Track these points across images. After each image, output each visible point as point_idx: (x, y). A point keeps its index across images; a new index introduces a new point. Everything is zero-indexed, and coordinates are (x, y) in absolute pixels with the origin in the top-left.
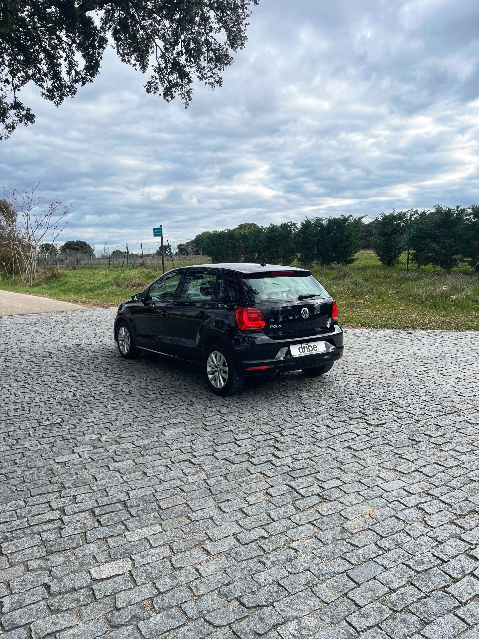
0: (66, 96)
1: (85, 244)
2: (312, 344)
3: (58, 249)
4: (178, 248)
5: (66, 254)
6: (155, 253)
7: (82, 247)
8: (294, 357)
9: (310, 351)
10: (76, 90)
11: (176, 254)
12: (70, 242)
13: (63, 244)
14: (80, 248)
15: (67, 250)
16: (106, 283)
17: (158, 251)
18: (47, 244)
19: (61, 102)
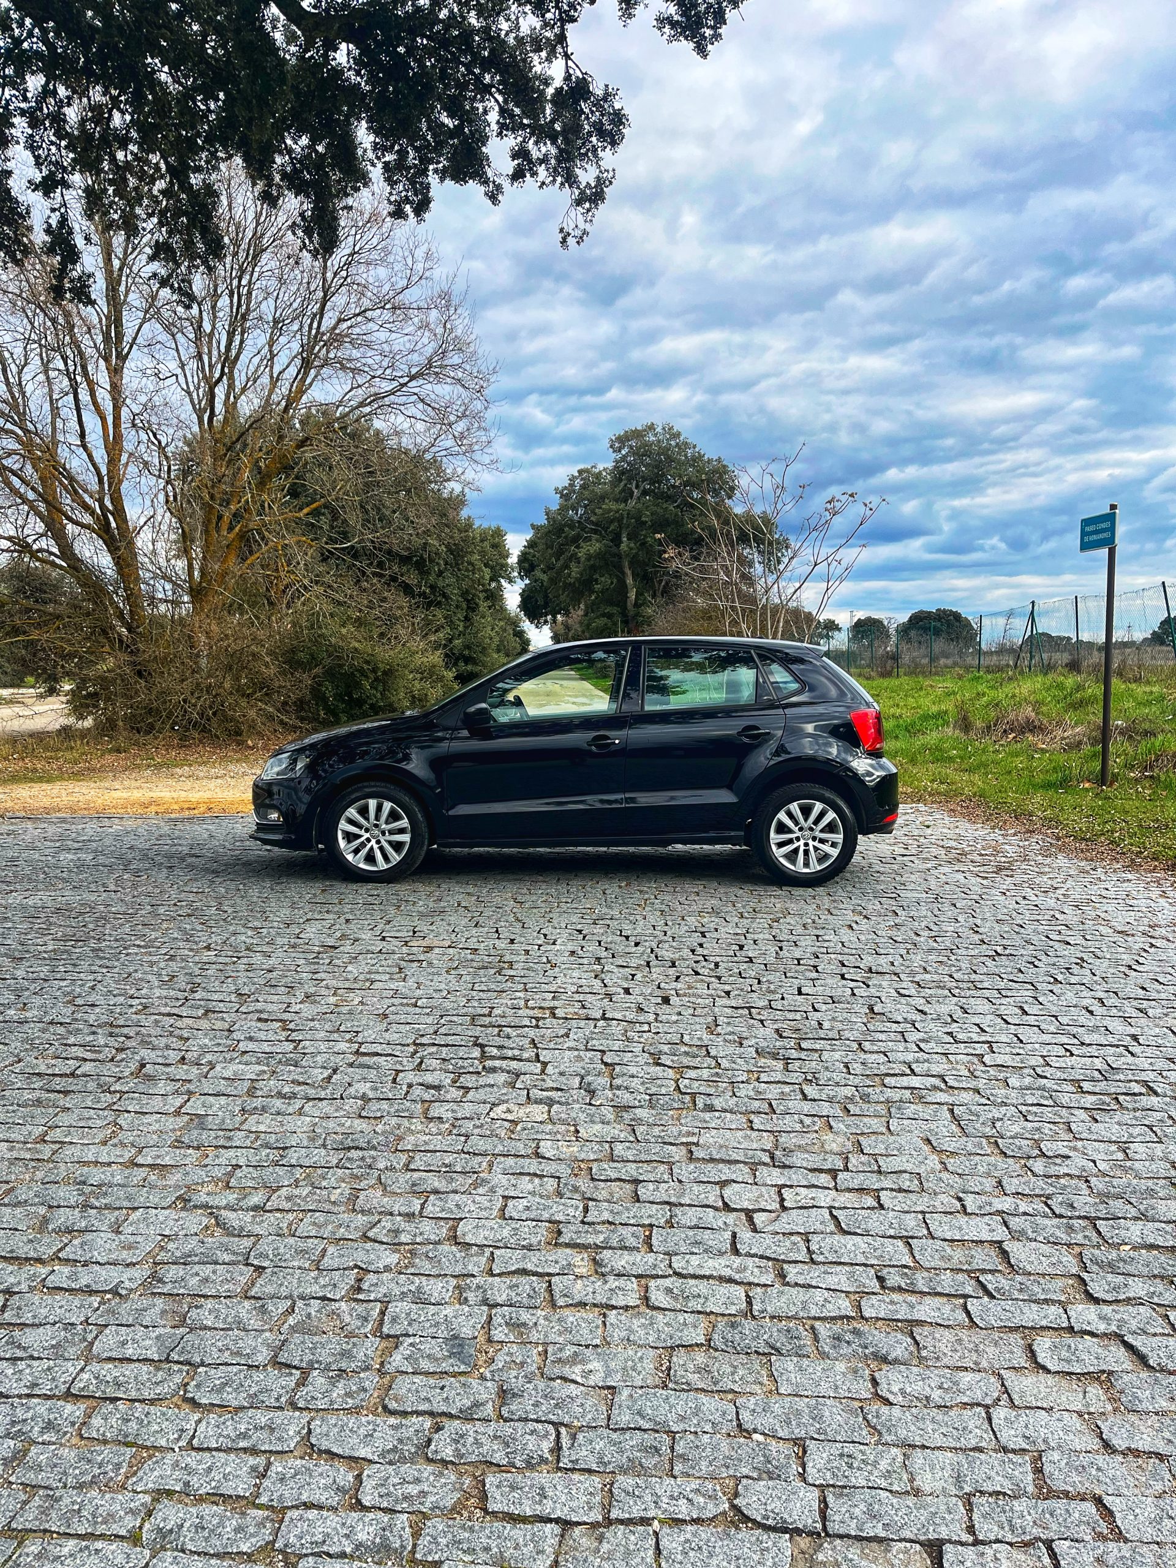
1: (957, 616)
3: (892, 631)
5: (909, 641)
6: (1145, 639)
7: (949, 625)
12: (921, 612)
13: (904, 617)
14: (944, 627)
16: (935, 717)
17: (1154, 633)
18: (869, 619)
19: (717, 34)
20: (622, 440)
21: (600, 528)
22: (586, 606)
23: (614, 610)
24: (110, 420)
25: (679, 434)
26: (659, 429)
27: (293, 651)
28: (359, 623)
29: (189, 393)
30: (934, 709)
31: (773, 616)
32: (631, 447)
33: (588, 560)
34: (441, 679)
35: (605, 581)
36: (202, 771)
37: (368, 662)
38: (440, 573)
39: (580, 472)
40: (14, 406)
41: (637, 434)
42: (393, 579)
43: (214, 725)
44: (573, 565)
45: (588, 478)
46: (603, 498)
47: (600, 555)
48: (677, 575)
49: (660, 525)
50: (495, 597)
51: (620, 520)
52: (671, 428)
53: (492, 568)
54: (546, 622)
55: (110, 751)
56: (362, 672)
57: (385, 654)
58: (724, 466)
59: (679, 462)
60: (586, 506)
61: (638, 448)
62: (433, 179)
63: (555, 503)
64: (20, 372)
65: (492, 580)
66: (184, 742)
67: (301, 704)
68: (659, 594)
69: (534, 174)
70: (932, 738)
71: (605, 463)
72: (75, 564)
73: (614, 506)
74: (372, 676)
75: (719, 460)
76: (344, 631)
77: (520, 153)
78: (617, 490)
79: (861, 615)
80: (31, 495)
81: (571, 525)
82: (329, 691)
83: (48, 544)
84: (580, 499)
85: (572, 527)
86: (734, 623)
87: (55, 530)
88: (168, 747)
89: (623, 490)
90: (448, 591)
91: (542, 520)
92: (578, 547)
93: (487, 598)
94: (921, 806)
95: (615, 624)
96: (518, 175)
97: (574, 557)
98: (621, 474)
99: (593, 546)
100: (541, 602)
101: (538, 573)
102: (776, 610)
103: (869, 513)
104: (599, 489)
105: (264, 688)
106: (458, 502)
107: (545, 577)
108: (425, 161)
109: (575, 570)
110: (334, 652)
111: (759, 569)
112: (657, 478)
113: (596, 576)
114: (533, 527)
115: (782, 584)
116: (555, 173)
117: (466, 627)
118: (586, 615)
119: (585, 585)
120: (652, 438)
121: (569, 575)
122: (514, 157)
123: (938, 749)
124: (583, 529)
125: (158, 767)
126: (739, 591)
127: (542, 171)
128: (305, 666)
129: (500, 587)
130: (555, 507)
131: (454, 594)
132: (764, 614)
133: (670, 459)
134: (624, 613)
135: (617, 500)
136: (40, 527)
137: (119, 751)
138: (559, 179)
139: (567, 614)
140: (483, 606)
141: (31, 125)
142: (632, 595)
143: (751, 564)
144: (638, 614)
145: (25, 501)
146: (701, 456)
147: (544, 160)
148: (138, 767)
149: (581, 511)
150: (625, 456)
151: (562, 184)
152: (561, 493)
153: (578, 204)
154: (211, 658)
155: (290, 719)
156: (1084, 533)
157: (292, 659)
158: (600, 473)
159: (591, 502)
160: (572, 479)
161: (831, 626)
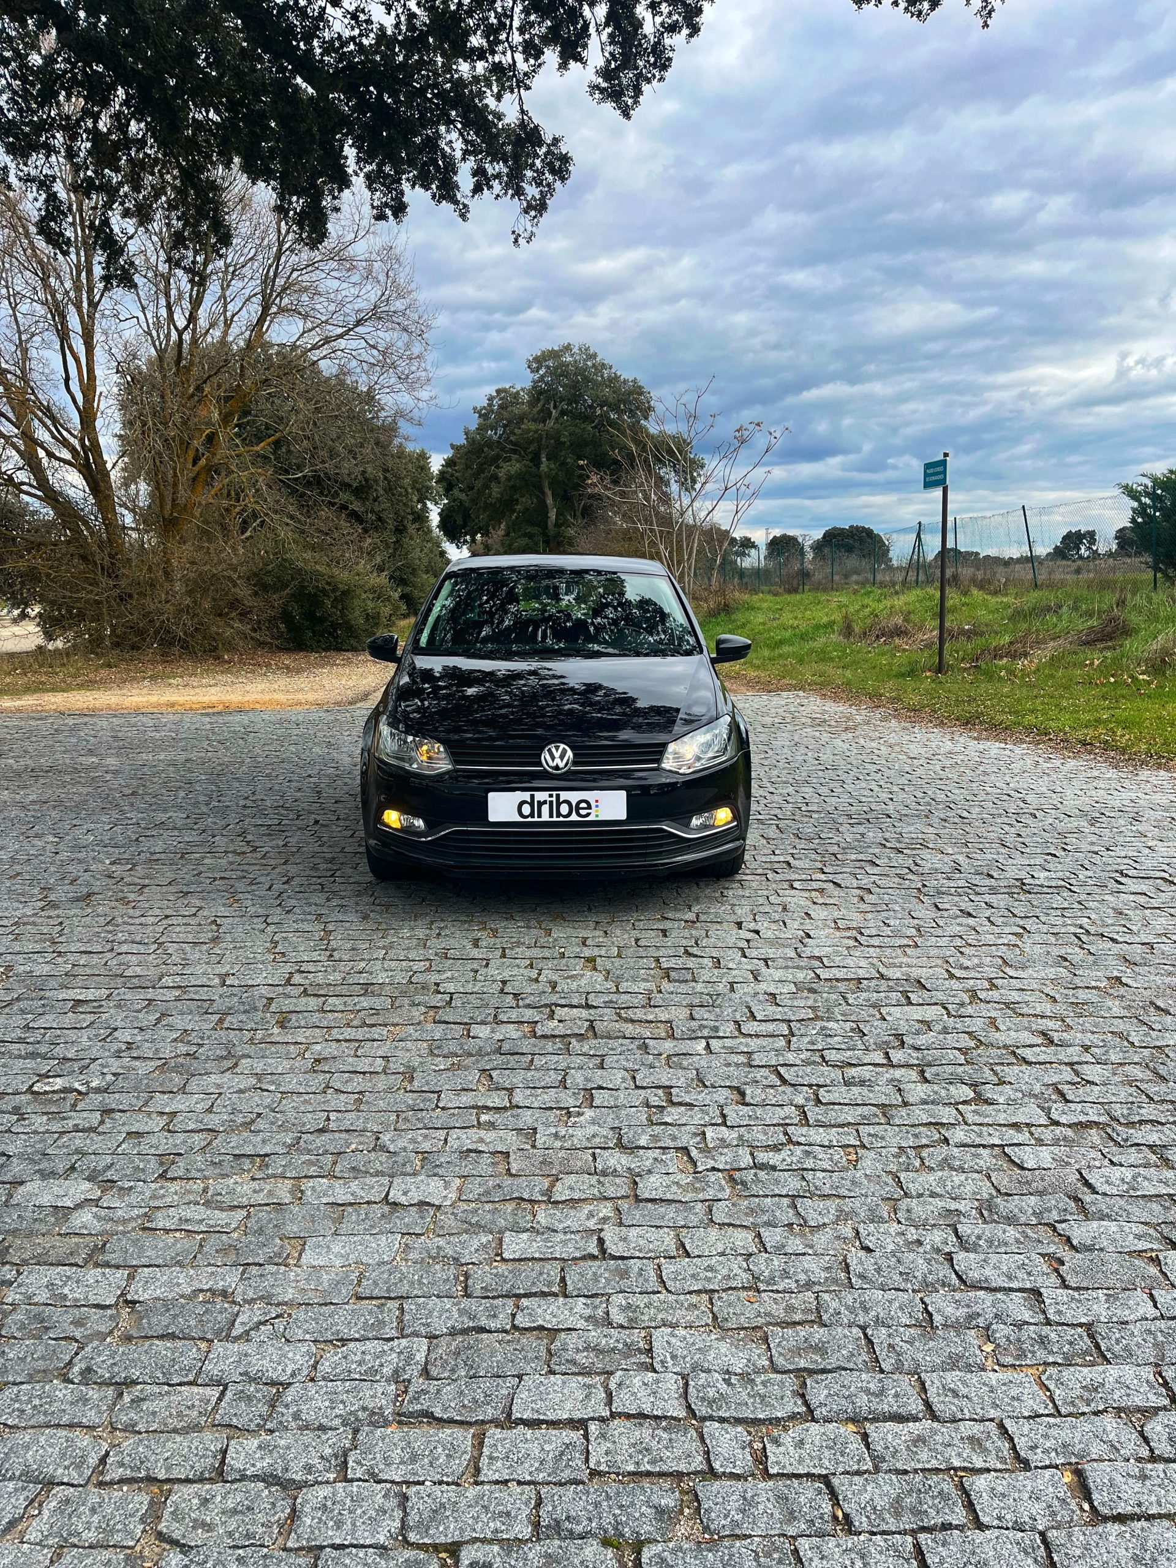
0: (648, 81)
1: (869, 532)
4: (1116, 538)
5: (823, 558)
6: (1049, 554)
7: (861, 541)
10: (671, 54)
11: (1110, 554)
12: (835, 529)
13: (818, 534)
14: (857, 544)
15: (826, 550)
16: (825, 626)
17: (1057, 547)
18: (784, 536)
19: (636, 102)
20: (539, 361)
21: (519, 448)
22: (508, 527)
23: (535, 530)
24: (84, 363)
25: (595, 356)
26: (576, 350)
27: (261, 574)
28: (318, 548)
29: (152, 334)
30: (825, 620)
31: (689, 536)
32: (548, 367)
33: (509, 480)
34: (389, 599)
35: (526, 501)
36: (194, 681)
37: (328, 584)
39: (498, 391)
41: (554, 354)
42: (344, 507)
43: (195, 642)
44: (493, 484)
45: (506, 398)
46: (521, 419)
47: (520, 476)
48: (598, 497)
49: (579, 447)
50: (421, 518)
51: (539, 440)
52: (587, 349)
53: (418, 490)
54: (465, 542)
55: (102, 666)
56: (324, 591)
57: (344, 576)
58: (640, 387)
59: (595, 382)
60: (505, 426)
61: (556, 368)
62: (406, 186)
63: (474, 423)
65: (418, 502)
66: (165, 657)
67: (271, 623)
68: (578, 513)
69: (490, 187)
70: (819, 642)
71: (523, 381)
72: (51, 496)
73: (533, 426)
74: (332, 595)
75: (635, 381)
76: (306, 555)
77: (479, 172)
78: (535, 410)
79: (777, 532)
81: (491, 444)
82: (295, 609)
83: (26, 476)
84: (499, 418)
85: (491, 447)
86: (653, 544)
87: (31, 461)
88: (153, 662)
89: (542, 411)
90: (383, 515)
91: (461, 440)
92: (498, 467)
93: (414, 521)
94: (801, 693)
95: (536, 544)
96: (477, 189)
97: (495, 478)
98: (538, 394)
99: (512, 467)
100: (460, 521)
101: (456, 492)
102: (691, 529)
103: (774, 441)
104: (517, 409)
105: (238, 607)
106: (391, 429)
107: (463, 496)
108: (399, 172)
109: (496, 490)
110: (299, 574)
111: (674, 487)
112: (574, 399)
113: (517, 496)
114: (452, 446)
115: (696, 504)
116: (507, 186)
118: (507, 534)
119: (507, 505)
120: (569, 359)
121: (490, 495)
122: (474, 175)
123: (823, 651)
124: (503, 449)
126: (657, 513)
127: (495, 183)
128: (274, 588)
129: (423, 508)
130: (473, 426)
132: (679, 534)
133: (587, 380)
134: (545, 534)
135: (535, 420)
136: (17, 461)
137: (110, 666)
138: (510, 192)
139: (486, 534)
140: (412, 528)
142: (553, 515)
143: (668, 484)
144: (558, 535)
146: (617, 378)
147: (498, 176)
148: (134, 679)
149: (500, 431)
150: (542, 377)
151: (513, 196)
152: (479, 412)
153: (526, 212)
154: (186, 580)
155: (263, 636)
156: (926, 475)
157: (261, 583)
158: (518, 393)
159: (510, 422)
160: (491, 399)
161: (747, 544)
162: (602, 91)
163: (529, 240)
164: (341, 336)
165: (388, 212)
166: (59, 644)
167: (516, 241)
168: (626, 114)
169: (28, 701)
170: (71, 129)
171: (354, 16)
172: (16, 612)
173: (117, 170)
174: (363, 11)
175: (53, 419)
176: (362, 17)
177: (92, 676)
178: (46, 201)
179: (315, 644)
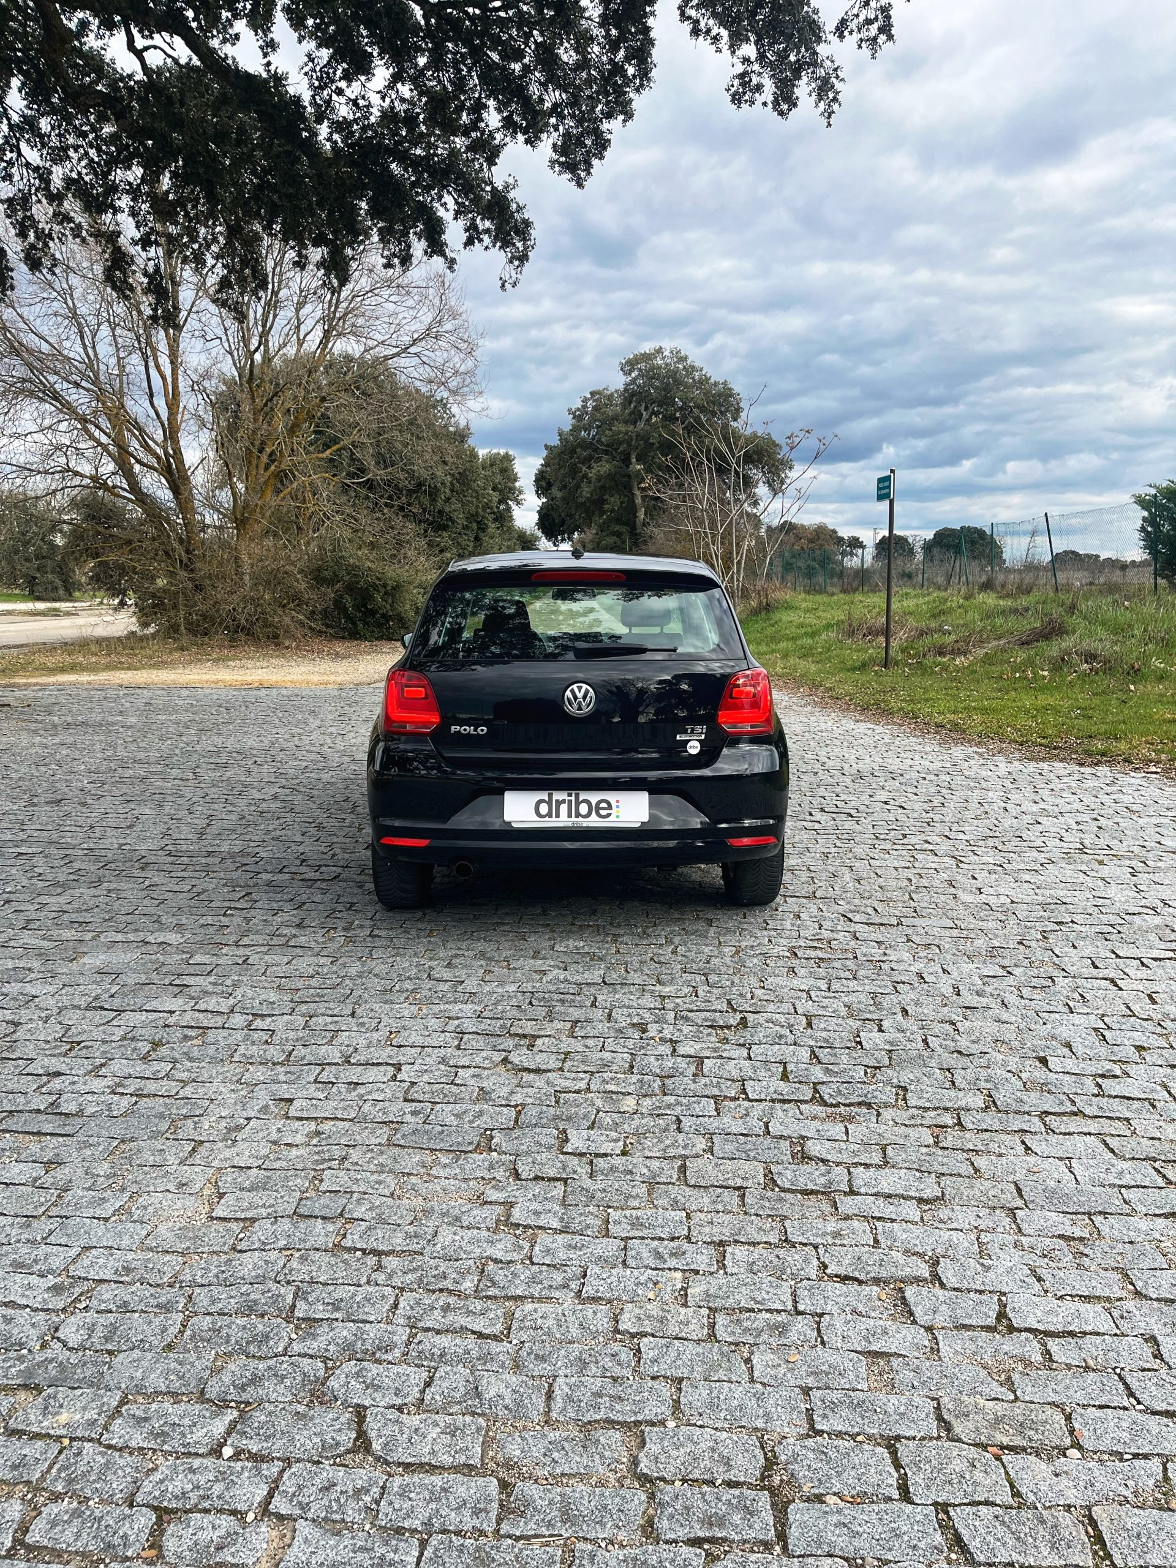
0: (595, 157)
2: (594, 797)
3: (918, 549)
5: (933, 558)
7: (973, 542)
8: (515, 825)
9: (578, 815)
12: (946, 529)
13: (930, 535)
14: (968, 546)
15: (935, 551)
18: (893, 537)
19: (589, 173)
20: (629, 366)
21: (610, 449)
22: (598, 525)
23: (623, 529)
24: (169, 380)
25: (686, 358)
26: (667, 353)
27: (319, 569)
28: (372, 546)
29: (231, 354)
32: (640, 370)
33: (599, 480)
35: (615, 501)
36: (250, 664)
37: (379, 579)
38: (448, 500)
39: (592, 393)
40: (90, 366)
41: (646, 357)
42: (402, 509)
43: (257, 629)
44: (584, 485)
45: (600, 400)
46: (615, 418)
47: (610, 476)
50: (504, 518)
51: (629, 442)
52: (679, 352)
53: (500, 491)
54: (564, 539)
55: (176, 649)
56: (375, 587)
57: (393, 573)
58: (730, 389)
59: (685, 384)
60: (598, 427)
61: (647, 371)
62: (413, 240)
63: (568, 424)
64: (94, 337)
65: (500, 502)
66: (233, 643)
67: (325, 613)
69: (481, 241)
71: (616, 383)
72: (142, 498)
73: (622, 428)
74: (382, 590)
75: (725, 383)
76: (360, 553)
77: (471, 228)
78: (627, 412)
80: (104, 439)
81: (584, 445)
82: (348, 601)
83: (120, 481)
84: (593, 419)
85: (584, 449)
87: (124, 467)
88: (221, 647)
89: (633, 413)
90: (454, 515)
91: (555, 441)
92: (589, 468)
93: (496, 520)
95: (624, 542)
96: (469, 242)
97: (585, 477)
98: (631, 395)
99: (603, 467)
100: (558, 520)
101: (555, 492)
103: (822, 447)
104: (610, 411)
105: (296, 599)
107: (560, 495)
108: (407, 227)
109: (586, 491)
110: (352, 570)
112: (665, 401)
113: (606, 497)
114: (546, 447)
116: (495, 239)
117: (475, 547)
118: (596, 533)
119: (598, 503)
120: (661, 362)
121: (581, 494)
122: (466, 230)
124: (596, 450)
125: (216, 661)
127: (486, 238)
128: (329, 582)
129: (509, 509)
130: (567, 428)
131: (460, 519)
133: (678, 382)
134: (633, 531)
135: (626, 422)
136: (111, 467)
137: (182, 650)
138: (498, 244)
139: (583, 531)
140: (492, 527)
141: (134, 199)
142: (641, 514)
144: (645, 535)
145: (100, 444)
146: (708, 379)
147: (487, 231)
148: (200, 660)
149: (593, 432)
150: (634, 381)
151: (501, 248)
152: (574, 414)
153: (511, 262)
154: (253, 575)
155: (318, 626)
156: (879, 489)
157: (318, 577)
158: (612, 395)
159: (603, 423)
160: (585, 400)
161: (856, 543)
162: (560, 164)
163: (514, 285)
164: (397, 355)
165: (396, 261)
166: (151, 630)
167: (503, 286)
168: (580, 185)
169: (102, 677)
170: (134, 192)
171: (355, 102)
172: (117, 601)
173: (176, 223)
174: (363, 97)
175: (140, 430)
176: (361, 102)
177: (165, 657)
178: (113, 253)
179: (368, 635)
